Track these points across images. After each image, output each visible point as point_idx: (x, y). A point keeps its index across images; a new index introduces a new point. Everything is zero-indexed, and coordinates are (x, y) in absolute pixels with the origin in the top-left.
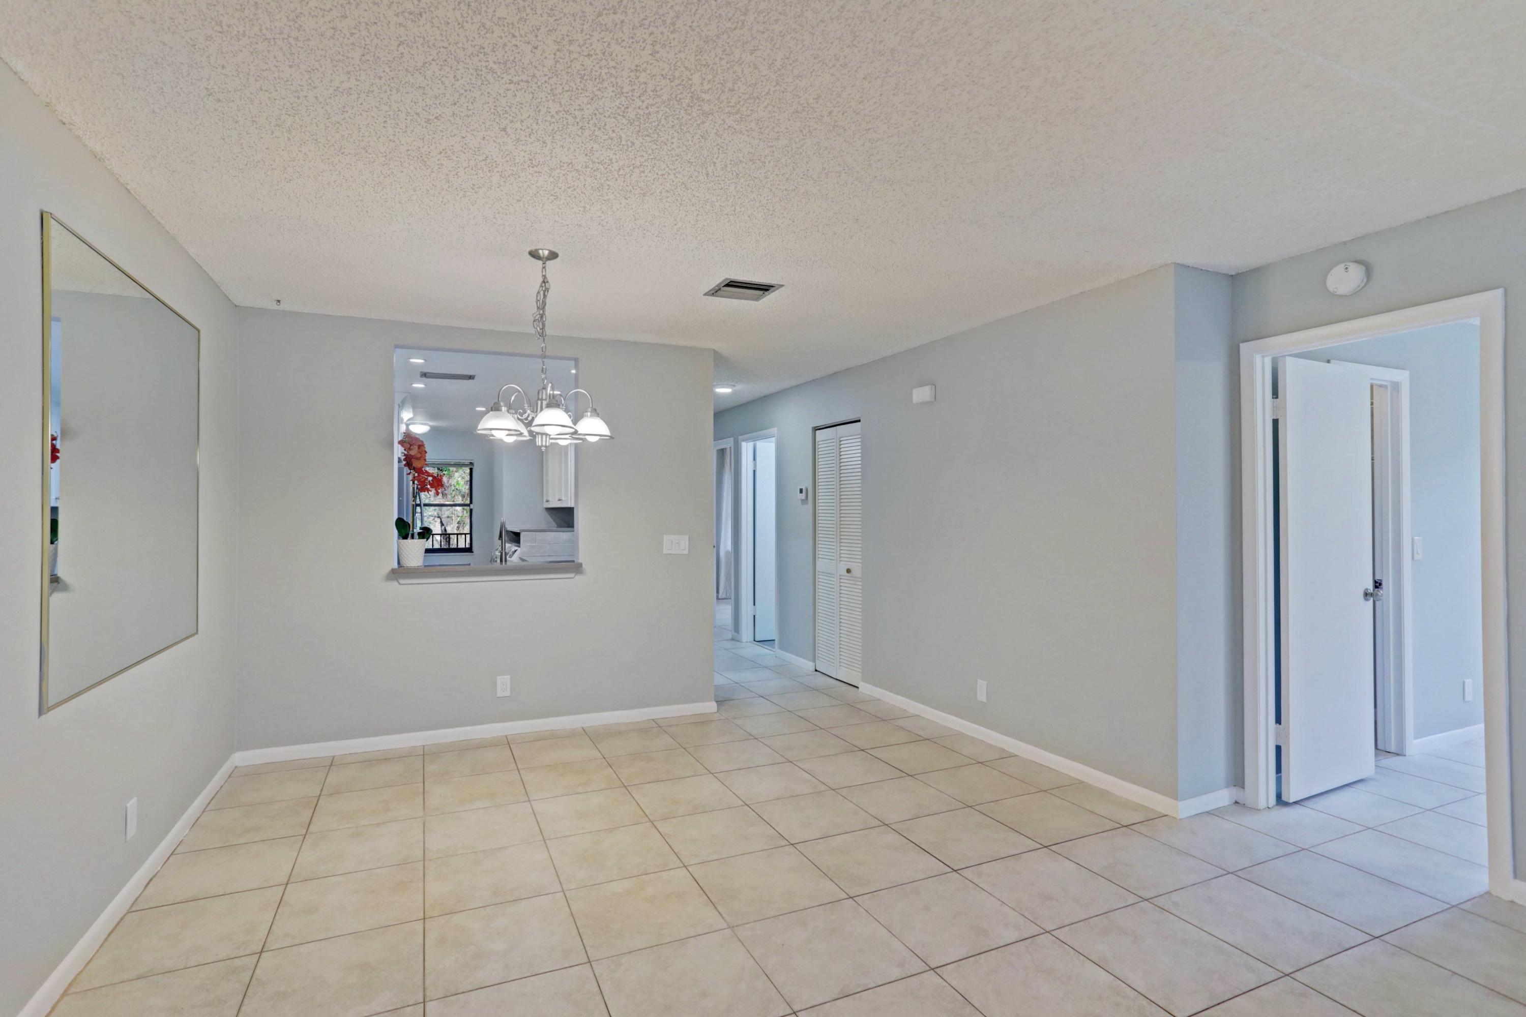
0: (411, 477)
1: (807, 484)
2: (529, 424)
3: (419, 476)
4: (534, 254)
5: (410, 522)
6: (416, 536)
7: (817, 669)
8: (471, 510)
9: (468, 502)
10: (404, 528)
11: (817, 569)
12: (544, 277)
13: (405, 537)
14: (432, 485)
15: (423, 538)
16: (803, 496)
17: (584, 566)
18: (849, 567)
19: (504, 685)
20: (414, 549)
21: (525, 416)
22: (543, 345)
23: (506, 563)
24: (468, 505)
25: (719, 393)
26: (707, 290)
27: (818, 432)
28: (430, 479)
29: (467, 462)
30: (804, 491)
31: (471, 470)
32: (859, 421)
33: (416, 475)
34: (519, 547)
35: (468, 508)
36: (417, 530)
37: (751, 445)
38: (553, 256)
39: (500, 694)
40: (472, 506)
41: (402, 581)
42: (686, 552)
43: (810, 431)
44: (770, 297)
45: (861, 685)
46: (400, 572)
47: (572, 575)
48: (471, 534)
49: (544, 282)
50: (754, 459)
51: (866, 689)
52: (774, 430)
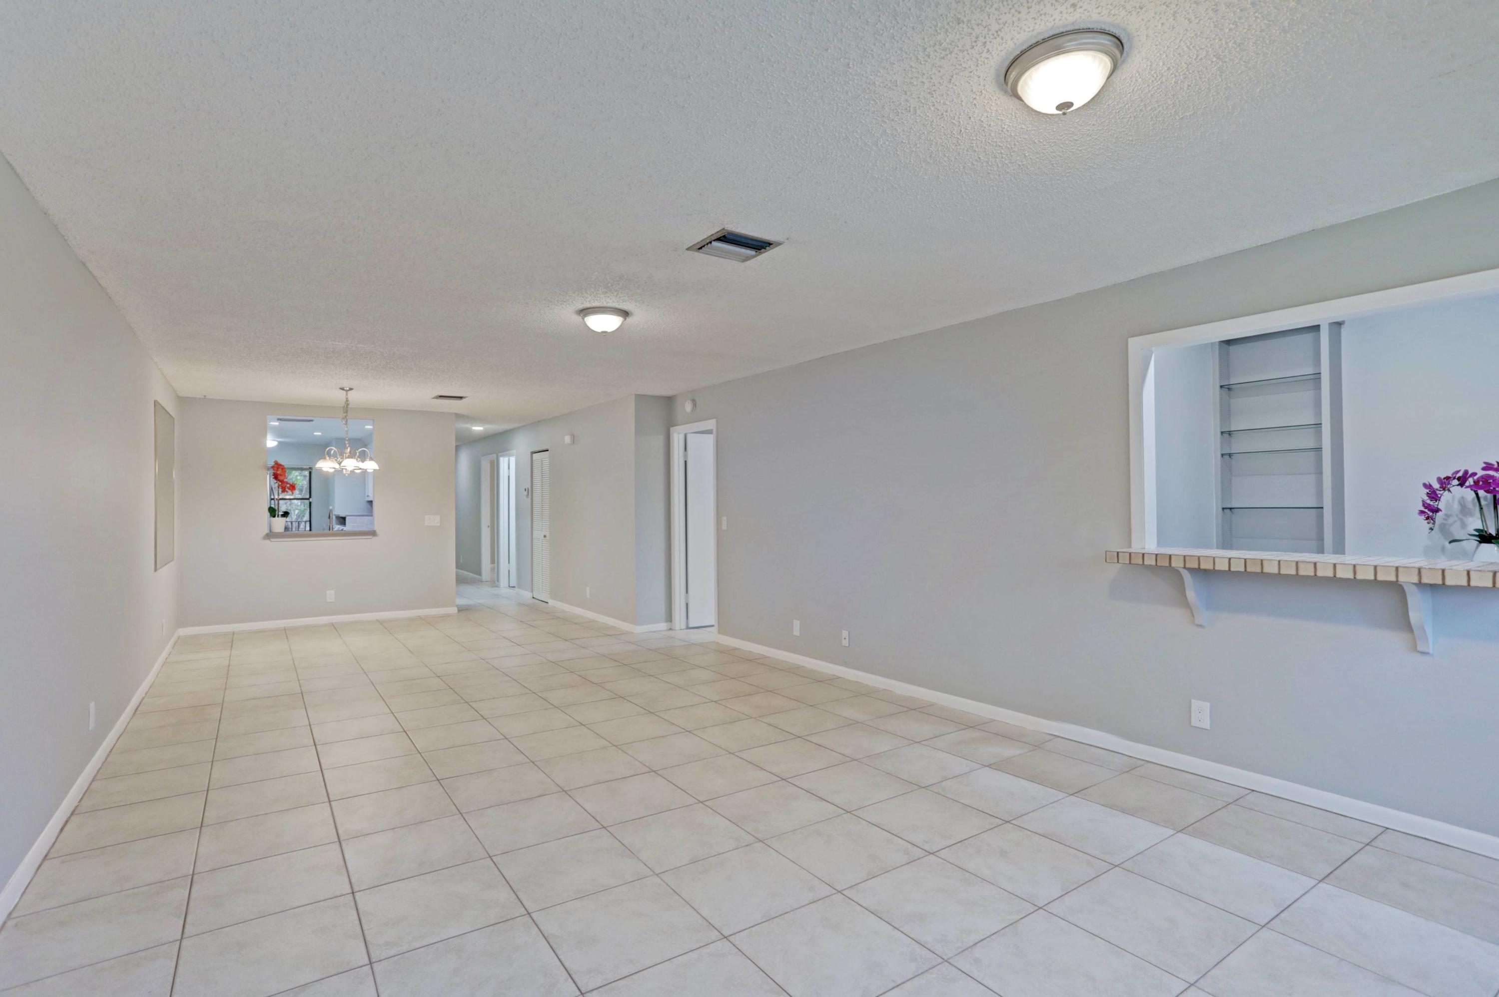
0: (277, 485)
1: (528, 486)
2: (340, 463)
3: (282, 484)
4: (342, 389)
5: (276, 508)
6: (280, 516)
7: (534, 597)
8: (310, 503)
9: (308, 497)
10: (273, 512)
11: (534, 537)
12: (347, 398)
13: (274, 517)
14: (289, 489)
15: (284, 517)
16: (526, 493)
17: (377, 531)
18: (545, 534)
19: (331, 595)
20: (279, 524)
21: (338, 460)
22: (346, 429)
23: (332, 530)
24: (308, 499)
25: (474, 430)
26: (433, 396)
27: (534, 455)
28: (288, 485)
29: (308, 467)
30: (527, 490)
31: (310, 473)
32: (548, 450)
33: (280, 483)
34: (345, 526)
35: (307, 502)
36: (281, 513)
37: (506, 459)
38: (351, 389)
39: (328, 600)
40: (311, 500)
41: (272, 540)
42: (439, 525)
43: (530, 454)
44: (463, 400)
45: (550, 601)
46: (271, 535)
47: (370, 537)
48: (310, 521)
49: (347, 401)
50: (509, 468)
51: (552, 602)
52: (514, 452)
